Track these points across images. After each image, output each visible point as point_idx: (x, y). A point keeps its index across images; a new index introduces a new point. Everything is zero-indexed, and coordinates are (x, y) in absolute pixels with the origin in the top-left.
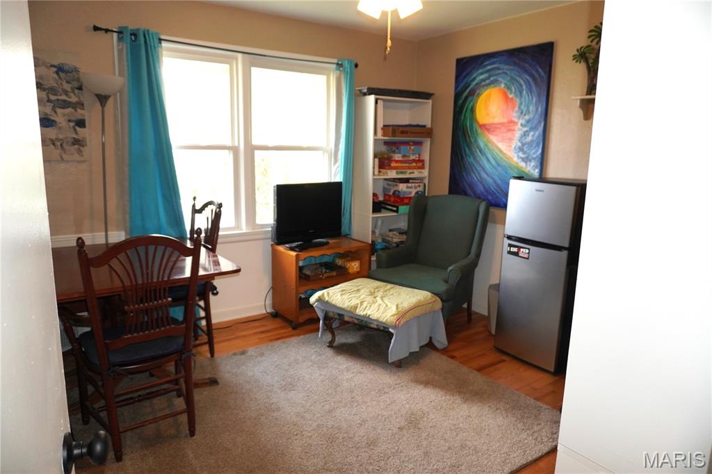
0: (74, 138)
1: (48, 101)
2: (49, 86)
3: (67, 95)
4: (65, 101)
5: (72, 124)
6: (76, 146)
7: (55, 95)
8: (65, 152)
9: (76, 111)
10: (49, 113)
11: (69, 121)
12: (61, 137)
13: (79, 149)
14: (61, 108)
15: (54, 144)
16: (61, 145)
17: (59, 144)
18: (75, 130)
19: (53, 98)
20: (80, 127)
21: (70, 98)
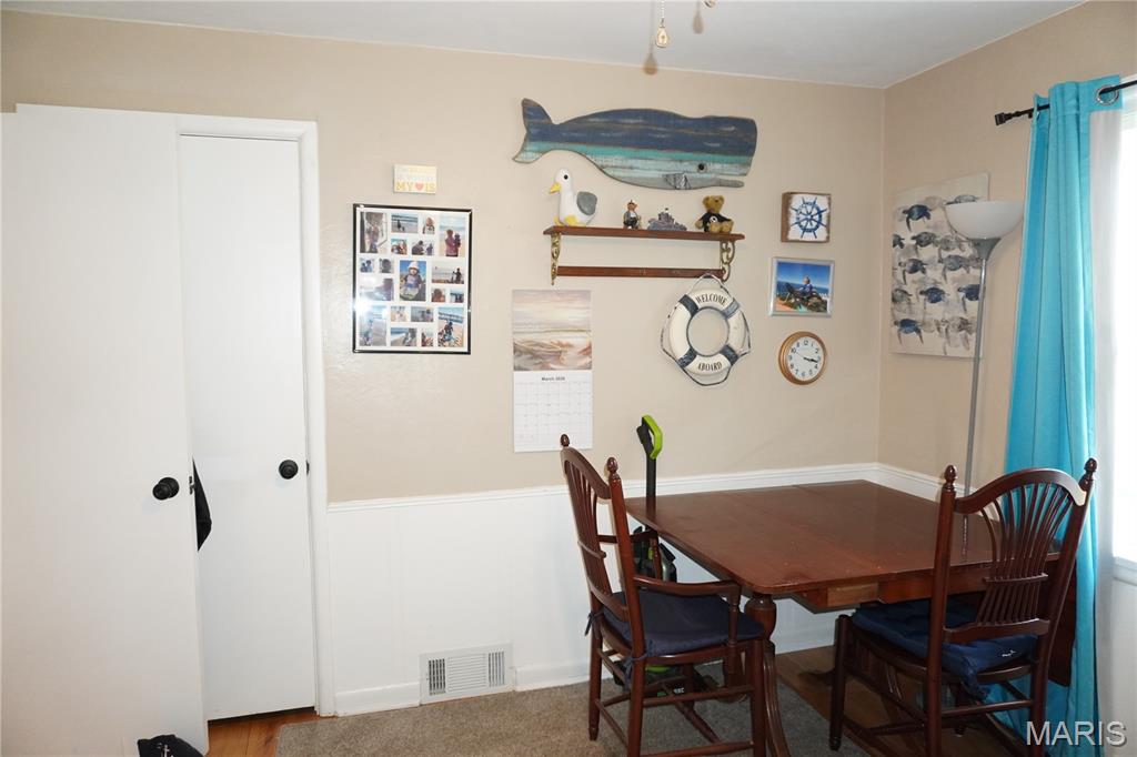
0: (962, 318)
1: (939, 262)
2: (942, 237)
3: (960, 247)
4: (957, 257)
5: (962, 294)
6: (963, 332)
7: (947, 249)
8: (949, 343)
9: (968, 272)
10: (939, 280)
11: (959, 290)
12: (947, 317)
13: (966, 337)
14: (952, 270)
15: (939, 329)
16: (946, 330)
17: (944, 328)
18: (964, 304)
19: (945, 254)
20: (971, 299)
21: (963, 251)
